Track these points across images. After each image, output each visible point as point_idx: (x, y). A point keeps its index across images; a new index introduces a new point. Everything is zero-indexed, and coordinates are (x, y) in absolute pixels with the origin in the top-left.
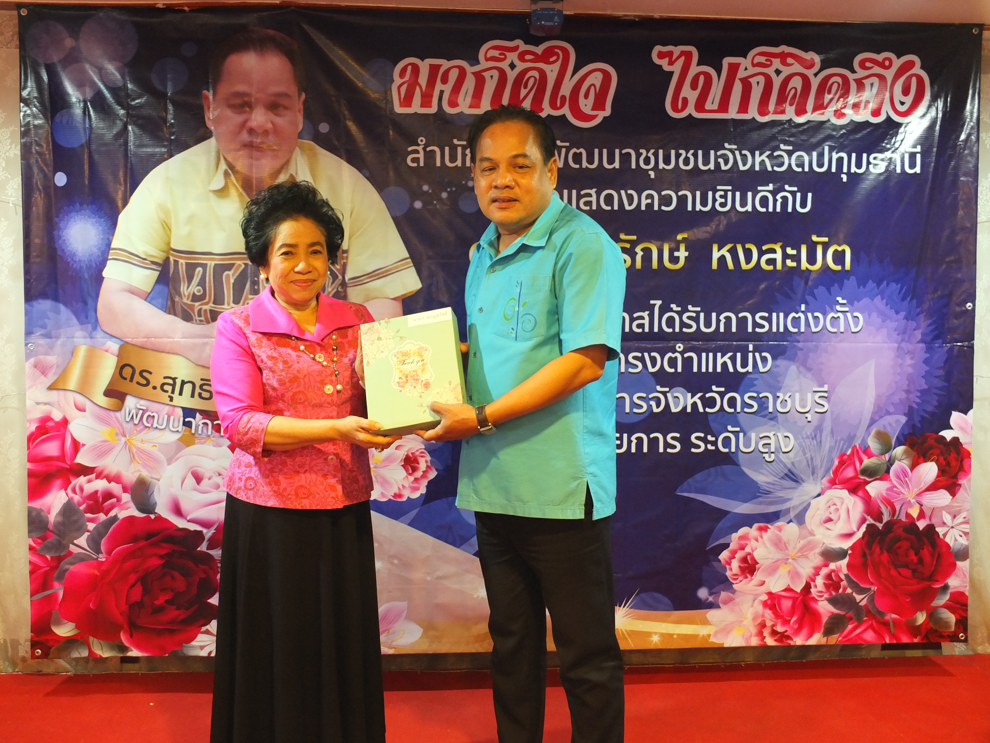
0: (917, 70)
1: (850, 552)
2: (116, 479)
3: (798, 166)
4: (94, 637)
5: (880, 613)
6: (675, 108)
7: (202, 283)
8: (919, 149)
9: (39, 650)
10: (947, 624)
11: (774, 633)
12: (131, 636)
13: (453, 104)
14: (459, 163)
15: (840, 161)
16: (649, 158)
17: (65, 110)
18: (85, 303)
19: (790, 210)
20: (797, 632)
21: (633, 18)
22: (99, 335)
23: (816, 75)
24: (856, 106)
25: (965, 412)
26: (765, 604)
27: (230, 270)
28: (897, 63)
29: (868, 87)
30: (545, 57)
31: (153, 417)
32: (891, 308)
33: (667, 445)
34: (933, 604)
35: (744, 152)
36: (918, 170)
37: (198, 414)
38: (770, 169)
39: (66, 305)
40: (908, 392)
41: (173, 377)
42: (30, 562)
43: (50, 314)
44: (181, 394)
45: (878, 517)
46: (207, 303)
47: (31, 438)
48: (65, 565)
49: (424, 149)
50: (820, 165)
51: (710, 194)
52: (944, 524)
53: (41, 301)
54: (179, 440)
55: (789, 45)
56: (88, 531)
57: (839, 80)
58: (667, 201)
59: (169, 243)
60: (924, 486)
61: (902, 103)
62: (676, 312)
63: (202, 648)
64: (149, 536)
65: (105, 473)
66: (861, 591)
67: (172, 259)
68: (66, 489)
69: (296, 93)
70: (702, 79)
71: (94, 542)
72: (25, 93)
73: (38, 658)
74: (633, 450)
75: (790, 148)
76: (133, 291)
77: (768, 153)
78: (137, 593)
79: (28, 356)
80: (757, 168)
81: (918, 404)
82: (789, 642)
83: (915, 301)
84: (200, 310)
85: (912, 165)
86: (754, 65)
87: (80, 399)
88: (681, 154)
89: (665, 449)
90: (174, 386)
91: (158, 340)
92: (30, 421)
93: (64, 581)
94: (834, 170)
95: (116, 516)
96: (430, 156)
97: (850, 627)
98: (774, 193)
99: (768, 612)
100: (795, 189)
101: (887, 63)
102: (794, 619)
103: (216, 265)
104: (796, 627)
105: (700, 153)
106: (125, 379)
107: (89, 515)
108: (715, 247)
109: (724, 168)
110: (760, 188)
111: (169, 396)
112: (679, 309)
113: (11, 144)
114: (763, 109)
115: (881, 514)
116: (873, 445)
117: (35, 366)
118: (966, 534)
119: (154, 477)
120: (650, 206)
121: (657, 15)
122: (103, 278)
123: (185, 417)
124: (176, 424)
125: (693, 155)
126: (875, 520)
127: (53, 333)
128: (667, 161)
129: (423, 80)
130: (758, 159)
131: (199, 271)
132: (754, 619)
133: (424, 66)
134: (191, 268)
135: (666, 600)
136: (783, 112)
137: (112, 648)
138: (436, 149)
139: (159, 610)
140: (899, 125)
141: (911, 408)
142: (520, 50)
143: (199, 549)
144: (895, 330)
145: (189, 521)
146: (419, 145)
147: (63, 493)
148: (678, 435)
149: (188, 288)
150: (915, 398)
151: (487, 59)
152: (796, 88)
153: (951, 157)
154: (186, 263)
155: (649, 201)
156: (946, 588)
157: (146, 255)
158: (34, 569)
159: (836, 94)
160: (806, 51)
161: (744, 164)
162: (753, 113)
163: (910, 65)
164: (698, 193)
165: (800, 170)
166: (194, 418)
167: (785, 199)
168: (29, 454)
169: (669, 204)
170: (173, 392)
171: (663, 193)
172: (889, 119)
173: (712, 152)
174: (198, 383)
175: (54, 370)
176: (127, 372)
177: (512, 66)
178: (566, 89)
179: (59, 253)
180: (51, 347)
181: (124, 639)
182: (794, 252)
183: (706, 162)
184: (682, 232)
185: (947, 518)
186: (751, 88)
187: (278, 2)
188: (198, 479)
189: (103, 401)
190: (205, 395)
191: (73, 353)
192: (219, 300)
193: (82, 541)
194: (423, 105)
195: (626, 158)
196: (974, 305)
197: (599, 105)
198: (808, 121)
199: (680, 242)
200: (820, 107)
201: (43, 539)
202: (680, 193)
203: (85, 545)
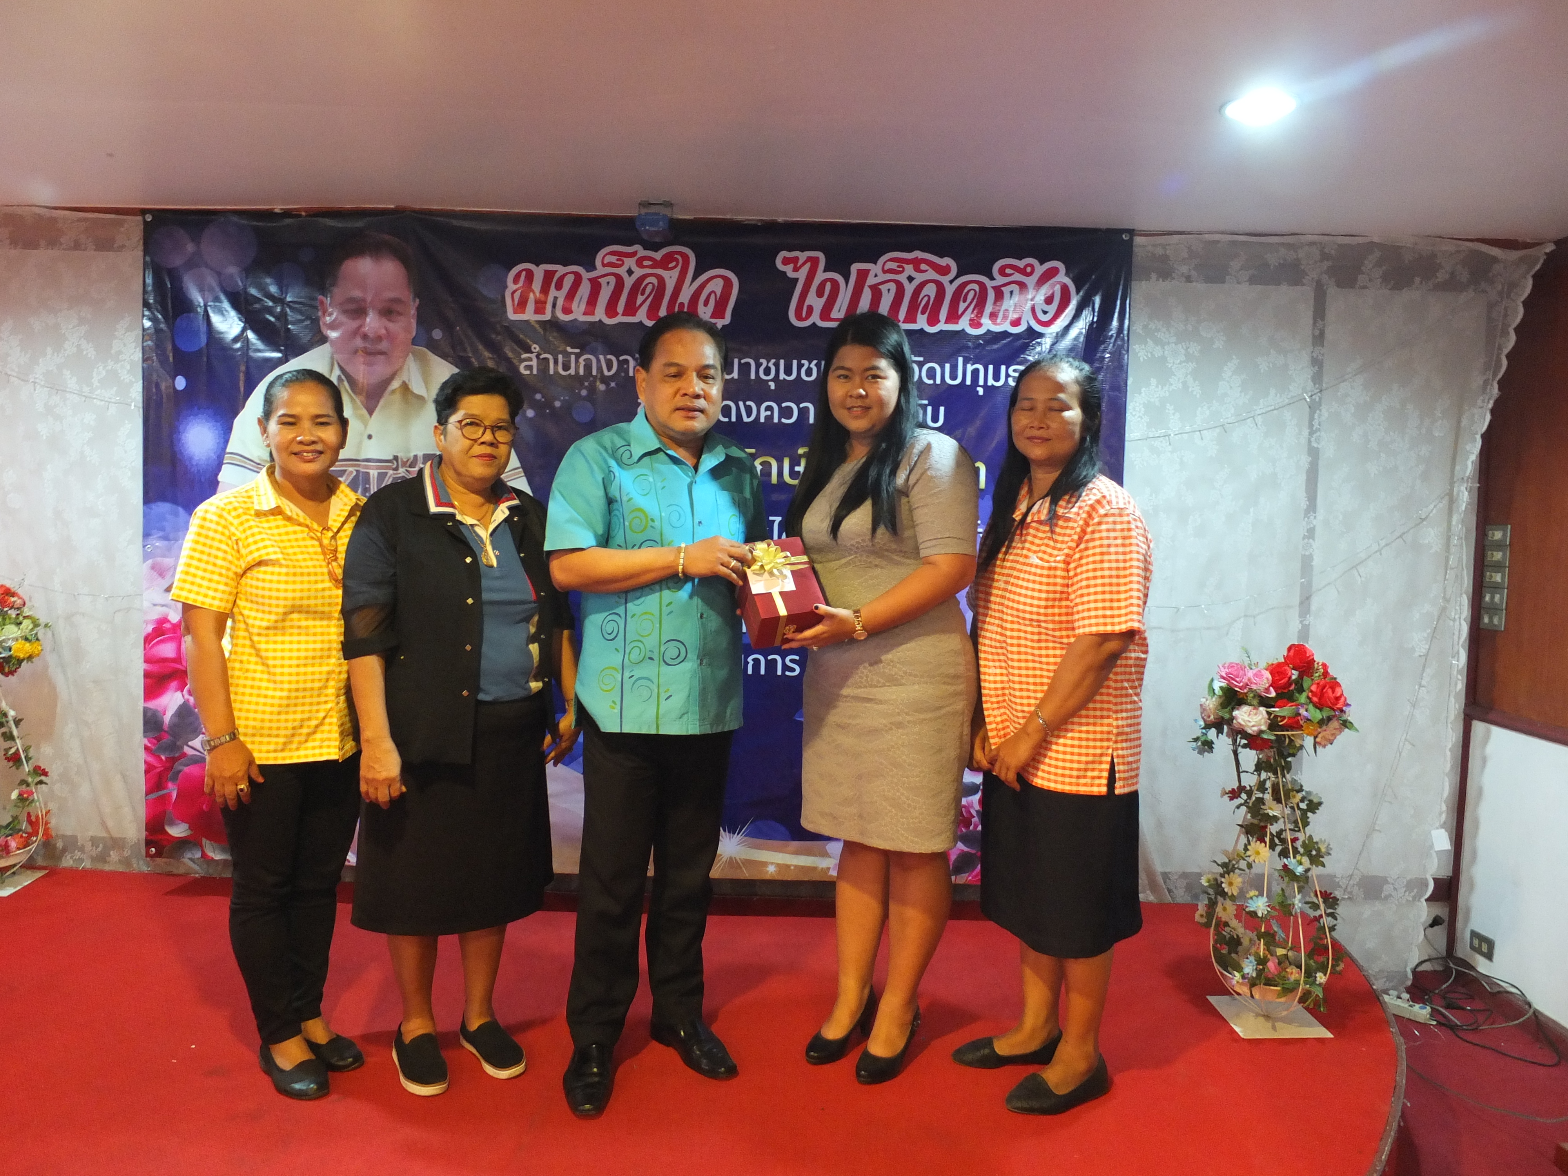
0: (1063, 278)
3: (929, 377)
4: (207, 838)
6: (799, 317)
9: (153, 849)
13: (567, 311)
14: (572, 371)
15: (975, 373)
16: (770, 368)
17: (186, 314)
21: (753, 222)
23: (951, 282)
24: (993, 316)
27: (342, 477)
28: (1040, 269)
29: (1007, 295)
30: (664, 264)
33: (785, 668)
39: (185, 508)
42: (145, 762)
43: (168, 517)
47: (148, 639)
48: (178, 766)
49: (538, 357)
50: (954, 377)
53: (160, 504)
55: (923, 251)
57: (976, 287)
58: (787, 413)
61: (1045, 313)
68: (182, 691)
69: (410, 298)
70: (828, 286)
73: (153, 856)
75: (921, 359)
79: (146, 556)
86: (884, 272)
88: (803, 365)
89: (783, 671)
92: (146, 622)
93: (178, 782)
94: (968, 382)
96: (543, 363)
100: (926, 402)
101: (1029, 270)
113: (135, 348)
117: (153, 568)
120: (769, 418)
121: (780, 219)
122: (218, 482)
127: (171, 536)
128: (788, 372)
129: (537, 285)
133: (539, 272)
135: (782, 829)
136: (915, 321)
138: (549, 356)
140: (1041, 335)
142: (638, 256)
146: (532, 353)
147: (179, 694)
148: (797, 658)
151: (604, 265)
152: (929, 296)
155: (769, 413)
157: (260, 460)
158: (149, 770)
159: (972, 302)
160: (942, 257)
163: (1054, 272)
165: (931, 382)
168: (145, 654)
169: (790, 417)
171: (784, 405)
172: (1030, 329)
177: (630, 272)
178: (685, 297)
179: (178, 456)
180: (169, 549)
186: (881, 296)
187: (392, 206)
193: (197, 743)
194: (536, 312)
195: (745, 369)
197: (719, 312)
198: (941, 331)
199: (801, 456)
200: (954, 317)
201: (158, 739)
202: (801, 406)
203: (199, 747)
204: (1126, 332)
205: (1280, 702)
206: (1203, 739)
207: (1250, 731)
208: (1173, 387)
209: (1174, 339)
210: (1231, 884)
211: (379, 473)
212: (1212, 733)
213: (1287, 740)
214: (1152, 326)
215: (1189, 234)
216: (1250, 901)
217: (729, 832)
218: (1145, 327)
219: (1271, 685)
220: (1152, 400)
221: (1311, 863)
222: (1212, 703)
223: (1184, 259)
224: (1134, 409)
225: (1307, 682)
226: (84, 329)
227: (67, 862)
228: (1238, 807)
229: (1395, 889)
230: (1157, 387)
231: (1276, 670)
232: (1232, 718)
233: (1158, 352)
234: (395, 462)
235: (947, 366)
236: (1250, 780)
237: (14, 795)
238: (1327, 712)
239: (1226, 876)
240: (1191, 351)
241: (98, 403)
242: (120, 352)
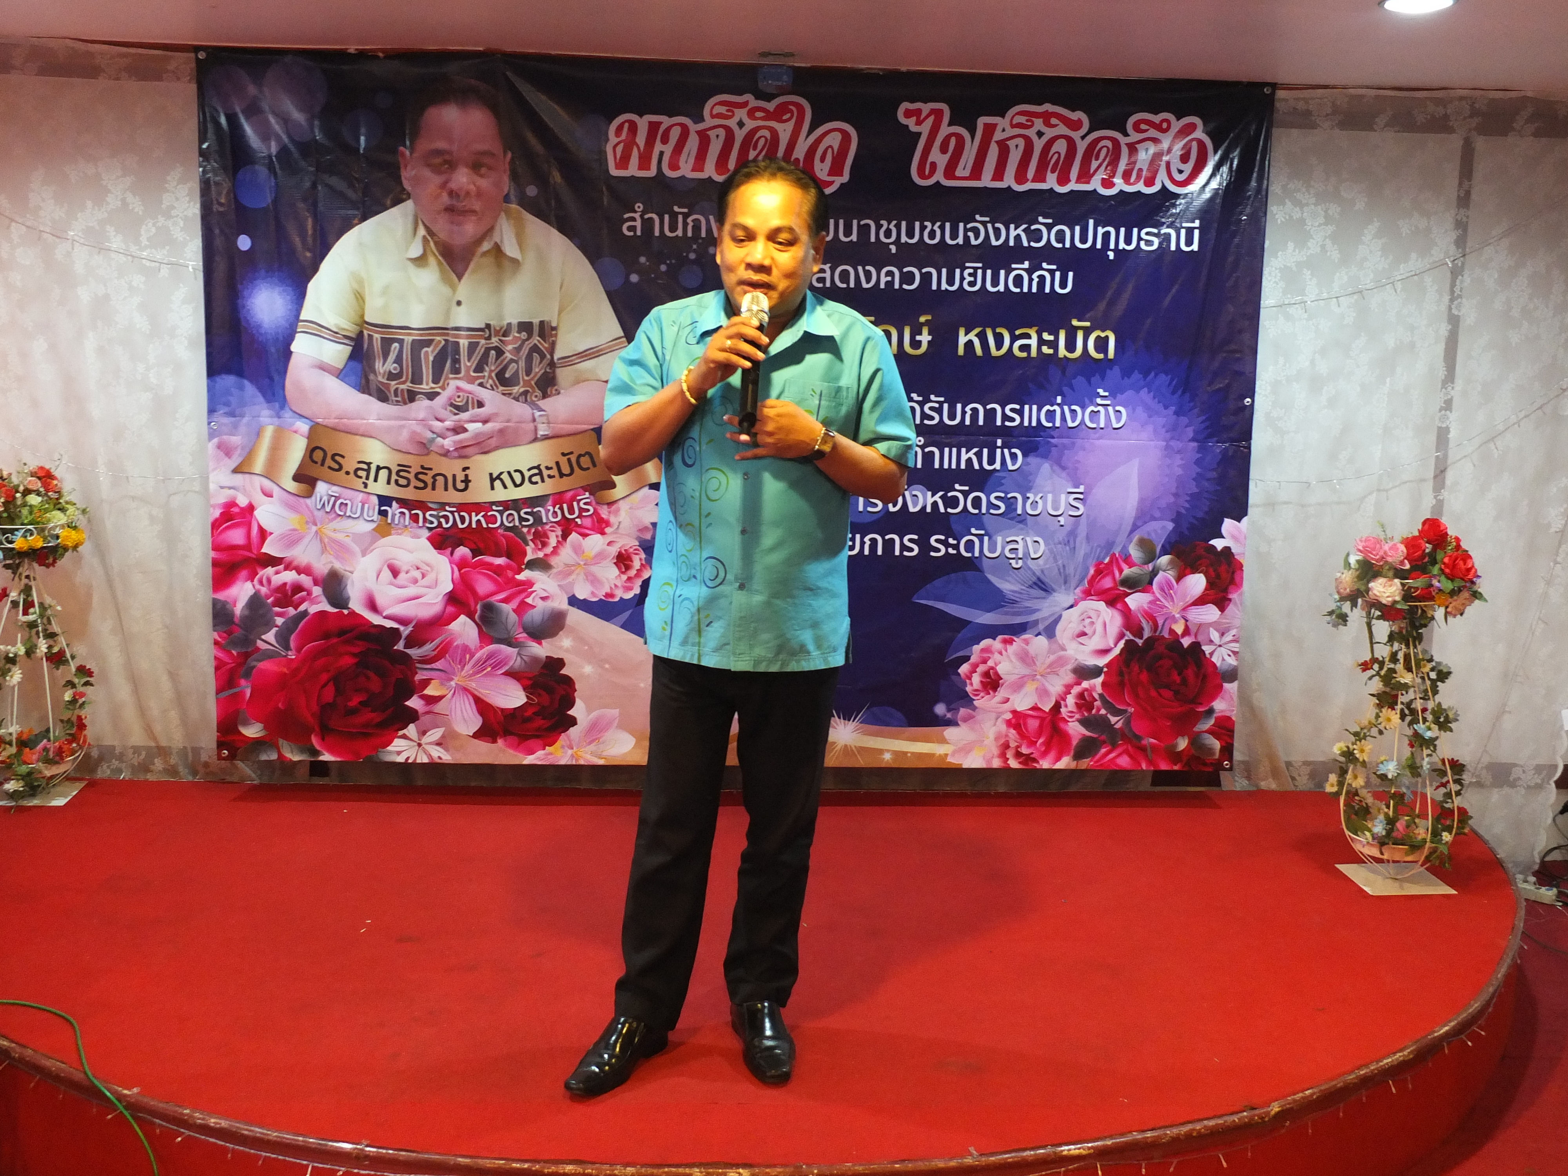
0: (1199, 134)
1: (1105, 669)
2: (305, 570)
3: (1058, 241)
4: (284, 739)
5: (1139, 738)
6: (922, 175)
7: (399, 360)
8: (1197, 223)
9: (225, 751)
10: (1210, 751)
11: (1018, 755)
12: (323, 739)
13: (674, 166)
14: (679, 233)
15: (1106, 235)
16: (891, 230)
17: (248, 167)
18: (271, 379)
19: (1047, 290)
20: (1044, 754)
21: (876, 71)
22: (287, 414)
23: (1083, 138)
24: (1126, 175)
25: (1239, 520)
26: (1009, 723)
27: (428, 346)
28: (1177, 125)
29: (1141, 152)
30: (778, 115)
31: (346, 504)
32: (1159, 402)
33: (903, 547)
34: (1196, 729)
35: (997, 225)
36: (1195, 247)
37: (394, 504)
38: (1025, 244)
39: (251, 381)
40: (1176, 495)
41: (368, 461)
42: (216, 658)
43: (234, 391)
44: (376, 480)
45: (1139, 633)
46: (404, 383)
47: (216, 525)
48: (252, 662)
49: (642, 216)
50: (1084, 240)
51: (958, 271)
52: (1211, 641)
53: (224, 376)
54: (374, 529)
55: (1054, 103)
56: (277, 626)
57: (1109, 144)
58: (908, 278)
59: (362, 316)
60: (1190, 599)
61: (1180, 172)
62: (916, 402)
63: (399, 753)
64: (342, 633)
65: (295, 563)
66: (1116, 712)
67: (366, 333)
68: (252, 581)
69: (502, 151)
70: (953, 141)
71: (283, 638)
72: (205, 146)
73: (224, 759)
74: (866, 552)
75: (1050, 221)
76: (323, 367)
77: (1024, 226)
78: (329, 693)
79: (212, 435)
80: (1012, 243)
81: (1187, 509)
82: (1035, 765)
83: (1187, 395)
84: (397, 389)
85: (1189, 242)
86: (1013, 126)
87: (267, 484)
88: (926, 227)
89: (901, 551)
90: (368, 471)
91: (351, 421)
92: (214, 506)
94: (1099, 246)
95: (306, 611)
96: (648, 224)
97: (1103, 751)
98: (1030, 272)
99: (1013, 732)
100: (1054, 267)
101: (1165, 125)
102: (1041, 741)
103: (413, 340)
104: (1043, 749)
105: (948, 225)
106: (316, 463)
107: (277, 609)
108: (962, 332)
109: (974, 242)
110: (1014, 266)
111: (364, 483)
112: (920, 399)
113: (189, 202)
114: (1020, 178)
115: (1142, 629)
116: (1135, 553)
117: (219, 447)
118: (1235, 653)
119: (347, 569)
120: (889, 284)
121: (904, 69)
122: (291, 353)
123: (380, 505)
124: (371, 513)
125: (939, 227)
126: (1134, 636)
127: (237, 412)
128: (910, 235)
129: (641, 139)
130: (1013, 233)
131: (395, 348)
132: (997, 739)
133: (643, 123)
134: (387, 343)
135: (899, 715)
136: (1043, 180)
137: (302, 751)
138: (654, 216)
139: (353, 712)
140: (1176, 196)
141: (1178, 513)
142: (749, 107)
143: (395, 648)
144: (1164, 426)
145: (385, 618)
146: (636, 212)
147: (249, 584)
148: (915, 537)
149: (384, 364)
150: (1184, 503)
151: (713, 116)
152: (1059, 153)
153: (1234, 234)
154: (382, 338)
155: (889, 278)
156: (1211, 711)
157: (338, 328)
158: (219, 666)
159: (1104, 160)
160: (1073, 111)
161: (997, 239)
162: (1009, 181)
163: (1192, 127)
164: (944, 271)
165: (1060, 246)
166: (390, 506)
167: (1042, 278)
168: (213, 542)
169: (912, 283)
170: (367, 478)
171: (905, 270)
172: (1164, 189)
173: (961, 225)
174: (395, 469)
175: (239, 451)
176: (318, 455)
177: (741, 124)
178: (800, 152)
179: (243, 324)
180: (235, 426)
181: (315, 741)
182: (1051, 338)
183: (954, 236)
184: (925, 313)
185: (1215, 635)
186: (1009, 152)
187: (481, 49)
188: (395, 572)
189: (292, 486)
190: (402, 482)
191: (259, 434)
192: (417, 379)
193: (270, 636)
194: (641, 168)
195: (864, 230)
196: (1253, 401)
197: (836, 170)
198: (1072, 191)
199: (923, 324)
200: (1085, 175)
201: (229, 633)
202: (924, 270)
203: (273, 640)
204: (1264, 193)
205: (1413, 575)
206: (1338, 612)
207: (1384, 601)
208: (1310, 252)
209: (1313, 200)
210: (1362, 751)
211: (470, 343)
212: (1346, 607)
213: (1420, 611)
214: (1291, 186)
215: (1333, 88)
216: (1381, 766)
217: (844, 719)
218: (1284, 187)
219: (1406, 558)
220: (1289, 265)
221: (1440, 729)
222: (1348, 578)
223: (1327, 115)
224: (1270, 274)
225: (1440, 555)
226: (129, 180)
227: (103, 772)
228: (1370, 678)
229: (1524, 772)
230: (1294, 251)
231: (1411, 544)
232: (1368, 590)
233: (1297, 214)
234: (487, 331)
235: (1077, 229)
236: (1383, 652)
237: (68, 696)
238: (1458, 583)
239: (1358, 743)
240: (1330, 212)
241: (148, 264)
242: (173, 207)
